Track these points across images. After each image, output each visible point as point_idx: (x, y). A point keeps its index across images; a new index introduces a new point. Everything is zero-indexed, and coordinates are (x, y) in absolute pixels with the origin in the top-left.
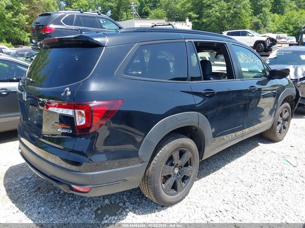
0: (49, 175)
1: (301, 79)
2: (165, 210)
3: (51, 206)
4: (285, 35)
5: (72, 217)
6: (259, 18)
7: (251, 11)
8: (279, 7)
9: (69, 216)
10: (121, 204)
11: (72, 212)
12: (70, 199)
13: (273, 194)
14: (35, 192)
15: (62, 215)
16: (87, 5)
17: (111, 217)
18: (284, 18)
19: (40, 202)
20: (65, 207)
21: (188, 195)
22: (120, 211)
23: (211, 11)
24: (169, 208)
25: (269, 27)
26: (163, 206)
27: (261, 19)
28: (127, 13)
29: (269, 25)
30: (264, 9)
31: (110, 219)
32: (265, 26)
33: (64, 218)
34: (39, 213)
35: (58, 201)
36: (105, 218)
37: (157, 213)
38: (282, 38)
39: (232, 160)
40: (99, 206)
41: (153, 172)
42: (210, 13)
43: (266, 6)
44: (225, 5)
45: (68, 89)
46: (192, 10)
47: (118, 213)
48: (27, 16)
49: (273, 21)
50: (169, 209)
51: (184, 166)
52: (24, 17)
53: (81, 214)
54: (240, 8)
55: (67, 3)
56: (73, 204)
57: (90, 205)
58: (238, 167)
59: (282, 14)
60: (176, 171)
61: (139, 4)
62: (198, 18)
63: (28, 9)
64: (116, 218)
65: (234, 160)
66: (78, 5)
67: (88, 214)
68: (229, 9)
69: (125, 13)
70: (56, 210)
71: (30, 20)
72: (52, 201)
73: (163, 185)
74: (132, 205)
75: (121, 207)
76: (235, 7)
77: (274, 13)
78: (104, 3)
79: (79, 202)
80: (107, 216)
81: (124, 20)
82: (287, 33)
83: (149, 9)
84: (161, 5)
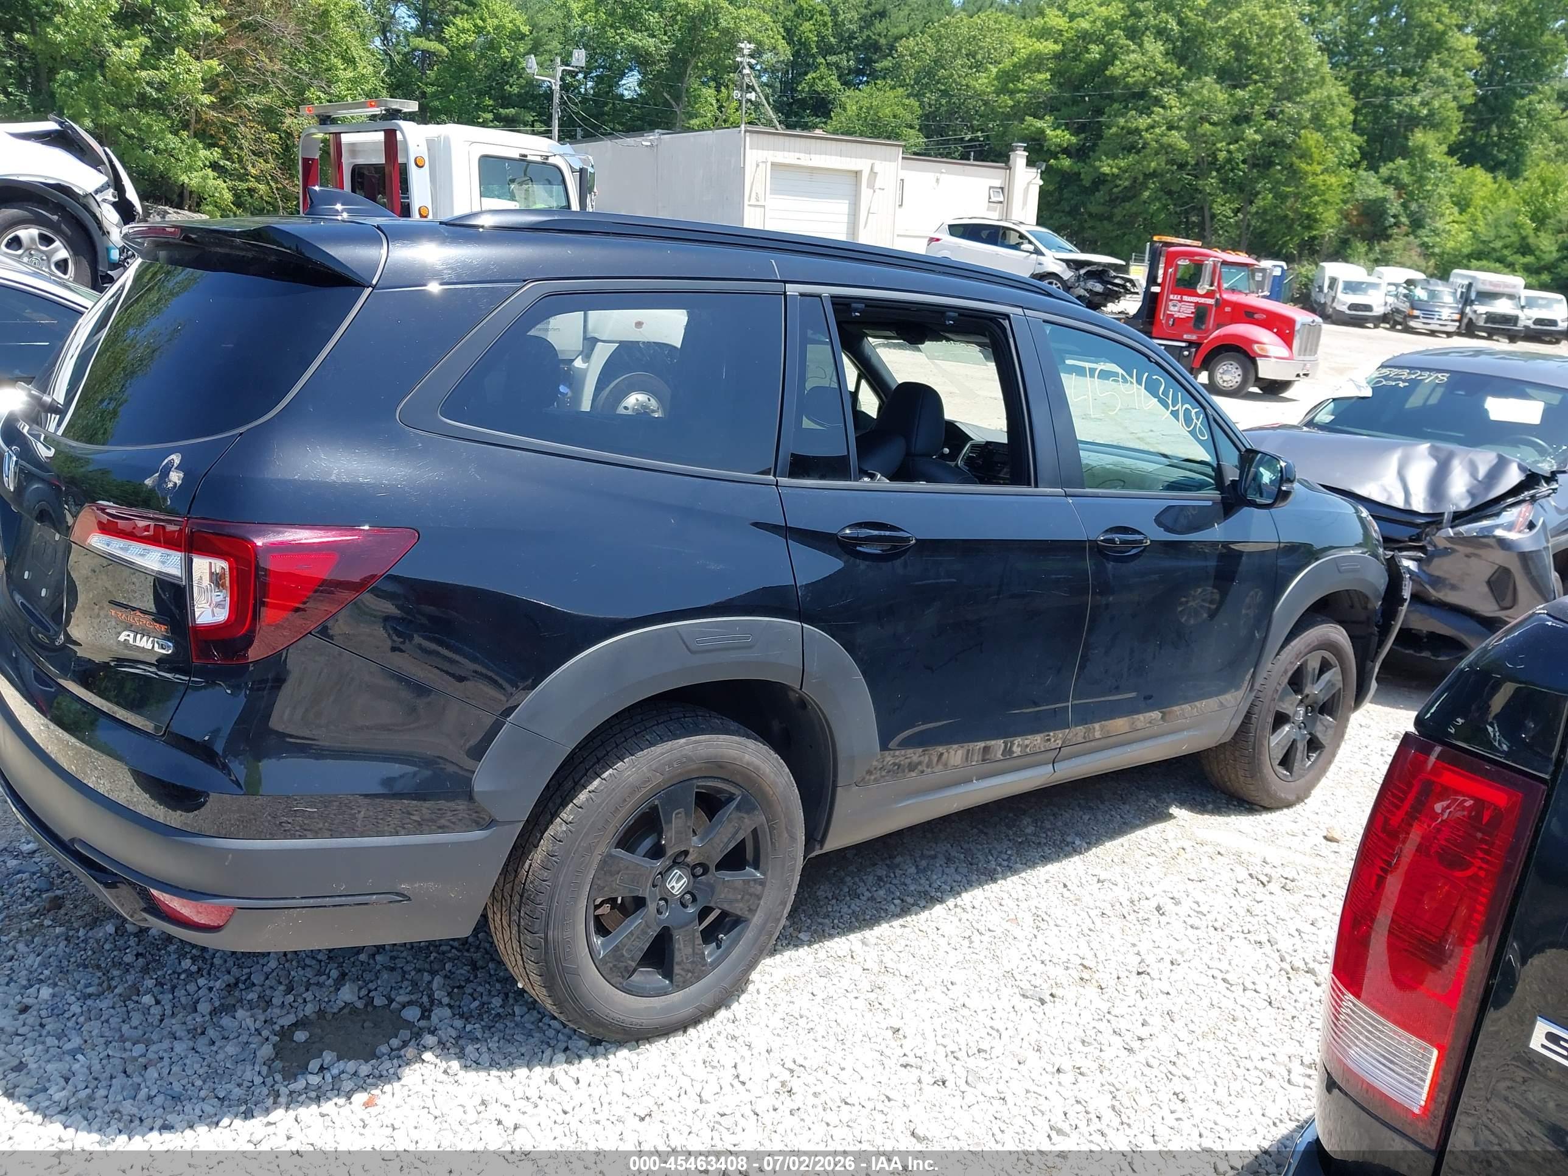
0: (66, 838)
1: (1460, 517)
2: (601, 1061)
3: (89, 985)
4: (1516, 282)
5: (166, 1044)
6: (1387, 181)
7: (1351, 143)
8: (1501, 136)
9: (155, 1037)
10: (412, 1014)
11: (174, 1024)
12: (186, 963)
13: (1136, 1045)
14: (32, 916)
15: (125, 1028)
16: (523, 37)
17: (341, 1065)
18: (1516, 190)
19: (45, 965)
20: (147, 999)
21: (735, 1006)
22: (395, 1042)
23: (1143, 122)
24: (624, 1053)
25: (1435, 232)
26: (596, 1042)
27: (1400, 187)
28: (718, 91)
29: (1439, 224)
30: (1419, 137)
31: (335, 1071)
32: (1417, 224)
33: (128, 1045)
34: (25, 1009)
35: (128, 968)
36: (314, 1065)
37: (560, 1070)
38: (1492, 296)
39: (1011, 869)
40: (310, 1009)
41: (545, 874)
42: (1137, 131)
43: (1432, 122)
44: (1222, 97)
45: (176, 459)
46: (1052, 107)
47: (384, 1049)
48: (214, 63)
49: (1462, 203)
50: (622, 1057)
51: (719, 867)
52: (195, 66)
53: (211, 1032)
54: (1295, 123)
55: (423, 16)
56: (191, 988)
57: (269, 1003)
58: (1024, 905)
59: (1514, 174)
60: (677, 883)
61: (785, 52)
62: (1079, 153)
63: (221, 31)
64: (365, 1069)
65: (1015, 872)
66: (479, 30)
67: (244, 1038)
68: (1241, 119)
69: (709, 92)
70: (104, 1005)
71: (224, 84)
72: (99, 967)
73: (598, 941)
74: (458, 1023)
75: (409, 1024)
76: (1270, 115)
77: (1467, 161)
78: (610, 33)
79: (218, 984)
80: (328, 1057)
81: (703, 128)
82: (1528, 270)
83: (836, 84)
84: (897, 66)
